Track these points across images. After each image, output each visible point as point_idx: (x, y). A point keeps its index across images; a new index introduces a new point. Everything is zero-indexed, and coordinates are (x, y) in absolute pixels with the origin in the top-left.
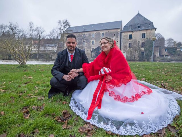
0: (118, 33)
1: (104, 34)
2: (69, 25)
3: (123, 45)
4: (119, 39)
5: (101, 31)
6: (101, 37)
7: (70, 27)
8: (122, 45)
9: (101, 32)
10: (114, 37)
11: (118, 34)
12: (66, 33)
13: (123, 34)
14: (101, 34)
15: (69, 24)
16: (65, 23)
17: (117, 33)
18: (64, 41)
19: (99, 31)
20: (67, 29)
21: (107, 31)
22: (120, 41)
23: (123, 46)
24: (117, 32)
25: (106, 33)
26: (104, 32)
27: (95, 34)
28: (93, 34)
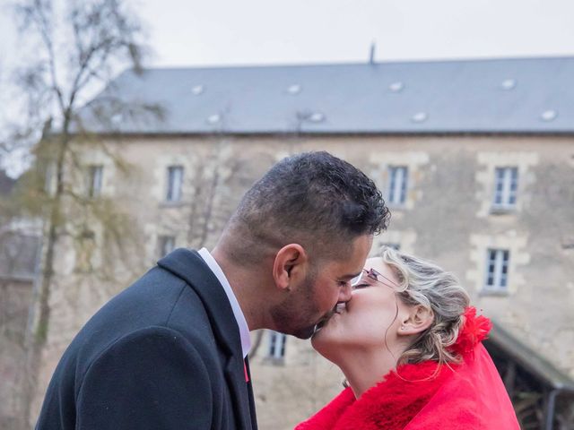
1: (526, 178)
2: (134, 51)
6: (488, 205)
7: (138, 70)
9: (483, 158)
12: (96, 128)
14: (487, 178)
15: (138, 39)
16: (94, 18)
18: (57, 219)
19: (469, 146)
20: (112, 85)
25: (544, 173)
26: (526, 157)
27: (423, 168)
28: (400, 174)
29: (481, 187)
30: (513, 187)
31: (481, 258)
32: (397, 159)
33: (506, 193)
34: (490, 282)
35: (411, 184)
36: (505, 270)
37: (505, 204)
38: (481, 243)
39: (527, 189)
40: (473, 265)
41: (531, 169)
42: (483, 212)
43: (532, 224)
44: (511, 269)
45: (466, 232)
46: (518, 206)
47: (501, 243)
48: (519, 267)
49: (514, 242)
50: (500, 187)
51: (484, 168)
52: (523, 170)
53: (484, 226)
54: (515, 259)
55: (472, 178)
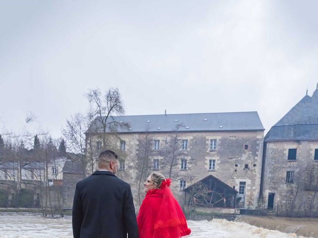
0: (258, 142)
1: (218, 142)
3: (270, 175)
4: (259, 159)
5: (208, 133)
6: (209, 149)
8: (268, 175)
9: (207, 137)
10: (245, 153)
11: (258, 145)
13: (270, 146)
14: (209, 142)
17: (255, 143)
19: (204, 134)
21: (227, 135)
22: (261, 167)
23: (269, 178)
24: (255, 141)
25: (223, 141)
26: (218, 137)
27: (191, 140)
28: (185, 142)
29: (207, 144)
30: (215, 144)
31: (208, 162)
32: (184, 138)
33: (213, 146)
34: (210, 168)
35: (188, 144)
36: (214, 165)
37: (213, 149)
38: (208, 158)
39: (219, 145)
40: (206, 164)
41: (220, 140)
42: (208, 151)
43: (220, 153)
44: (216, 165)
45: (204, 156)
46: (217, 149)
47: (213, 158)
48: (218, 164)
49: (216, 158)
50: (212, 145)
51: (208, 140)
52: (218, 140)
53: (208, 154)
54: (217, 162)
55: (205, 142)
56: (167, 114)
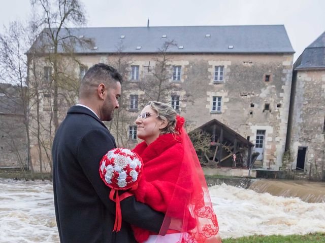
0: (284, 71)
3: (301, 121)
4: (286, 96)
5: (211, 57)
6: (213, 80)
8: (297, 120)
9: (210, 63)
10: (265, 87)
11: (284, 75)
13: (302, 77)
14: (212, 70)
17: (280, 72)
19: (205, 58)
21: (240, 60)
22: (287, 109)
23: (300, 125)
24: (281, 70)
25: (233, 68)
26: (227, 62)
27: (187, 66)
28: (177, 69)
29: (210, 74)
30: (221, 73)
31: (211, 100)
32: (176, 63)
33: (219, 76)
34: (214, 109)
35: (182, 73)
36: (219, 104)
37: (219, 80)
38: (211, 94)
39: (227, 75)
40: (208, 103)
41: (229, 66)
42: (211, 84)
43: (229, 87)
44: (222, 104)
45: (205, 91)
46: (224, 80)
47: (219, 94)
48: (225, 103)
49: (223, 94)
50: (216, 74)
51: (211, 66)
52: (226, 67)
53: (211, 88)
54: (223, 101)
55: (207, 70)
56: (150, 26)
